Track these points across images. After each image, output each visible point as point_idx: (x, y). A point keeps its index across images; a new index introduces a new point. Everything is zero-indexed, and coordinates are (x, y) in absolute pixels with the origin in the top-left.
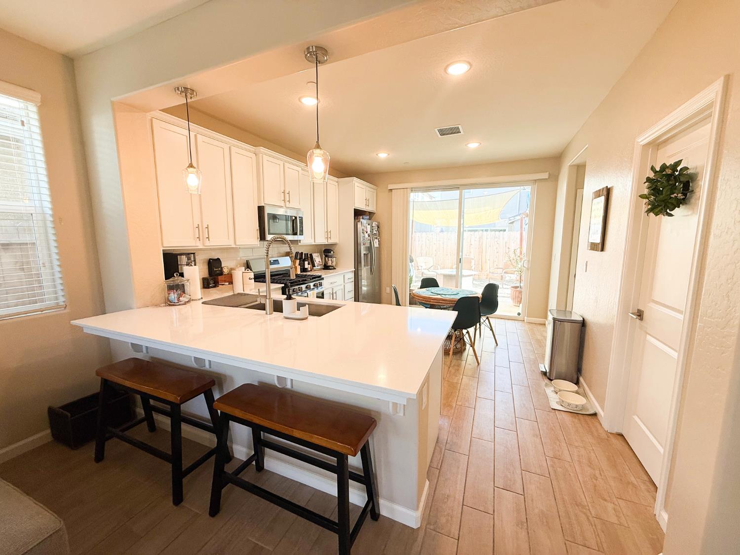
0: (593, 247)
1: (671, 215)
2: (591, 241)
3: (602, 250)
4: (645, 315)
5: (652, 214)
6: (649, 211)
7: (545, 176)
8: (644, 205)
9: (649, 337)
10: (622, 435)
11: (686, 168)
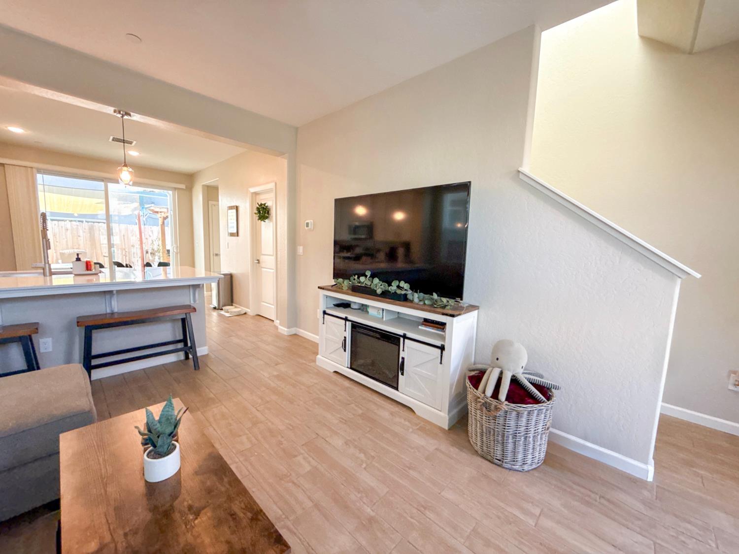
0: (232, 235)
1: (265, 222)
2: (230, 232)
3: (238, 236)
4: (261, 261)
5: (260, 221)
6: (258, 219)
7: (183, 186)
8: (256, 217)
9: (263, 269)
10: (259, 315)
11: (267, 206)
